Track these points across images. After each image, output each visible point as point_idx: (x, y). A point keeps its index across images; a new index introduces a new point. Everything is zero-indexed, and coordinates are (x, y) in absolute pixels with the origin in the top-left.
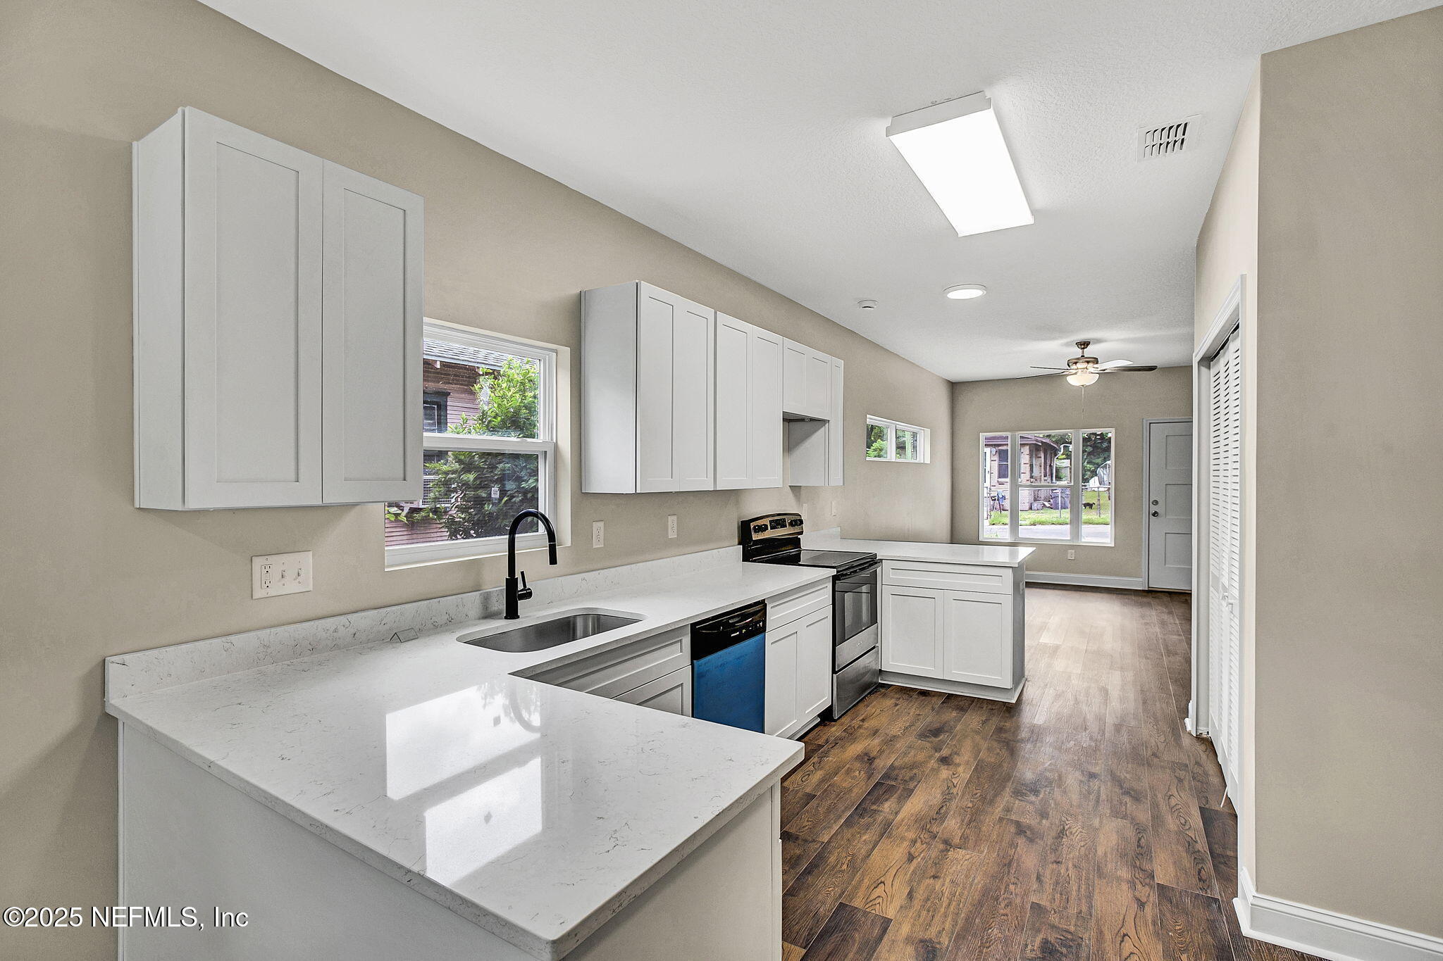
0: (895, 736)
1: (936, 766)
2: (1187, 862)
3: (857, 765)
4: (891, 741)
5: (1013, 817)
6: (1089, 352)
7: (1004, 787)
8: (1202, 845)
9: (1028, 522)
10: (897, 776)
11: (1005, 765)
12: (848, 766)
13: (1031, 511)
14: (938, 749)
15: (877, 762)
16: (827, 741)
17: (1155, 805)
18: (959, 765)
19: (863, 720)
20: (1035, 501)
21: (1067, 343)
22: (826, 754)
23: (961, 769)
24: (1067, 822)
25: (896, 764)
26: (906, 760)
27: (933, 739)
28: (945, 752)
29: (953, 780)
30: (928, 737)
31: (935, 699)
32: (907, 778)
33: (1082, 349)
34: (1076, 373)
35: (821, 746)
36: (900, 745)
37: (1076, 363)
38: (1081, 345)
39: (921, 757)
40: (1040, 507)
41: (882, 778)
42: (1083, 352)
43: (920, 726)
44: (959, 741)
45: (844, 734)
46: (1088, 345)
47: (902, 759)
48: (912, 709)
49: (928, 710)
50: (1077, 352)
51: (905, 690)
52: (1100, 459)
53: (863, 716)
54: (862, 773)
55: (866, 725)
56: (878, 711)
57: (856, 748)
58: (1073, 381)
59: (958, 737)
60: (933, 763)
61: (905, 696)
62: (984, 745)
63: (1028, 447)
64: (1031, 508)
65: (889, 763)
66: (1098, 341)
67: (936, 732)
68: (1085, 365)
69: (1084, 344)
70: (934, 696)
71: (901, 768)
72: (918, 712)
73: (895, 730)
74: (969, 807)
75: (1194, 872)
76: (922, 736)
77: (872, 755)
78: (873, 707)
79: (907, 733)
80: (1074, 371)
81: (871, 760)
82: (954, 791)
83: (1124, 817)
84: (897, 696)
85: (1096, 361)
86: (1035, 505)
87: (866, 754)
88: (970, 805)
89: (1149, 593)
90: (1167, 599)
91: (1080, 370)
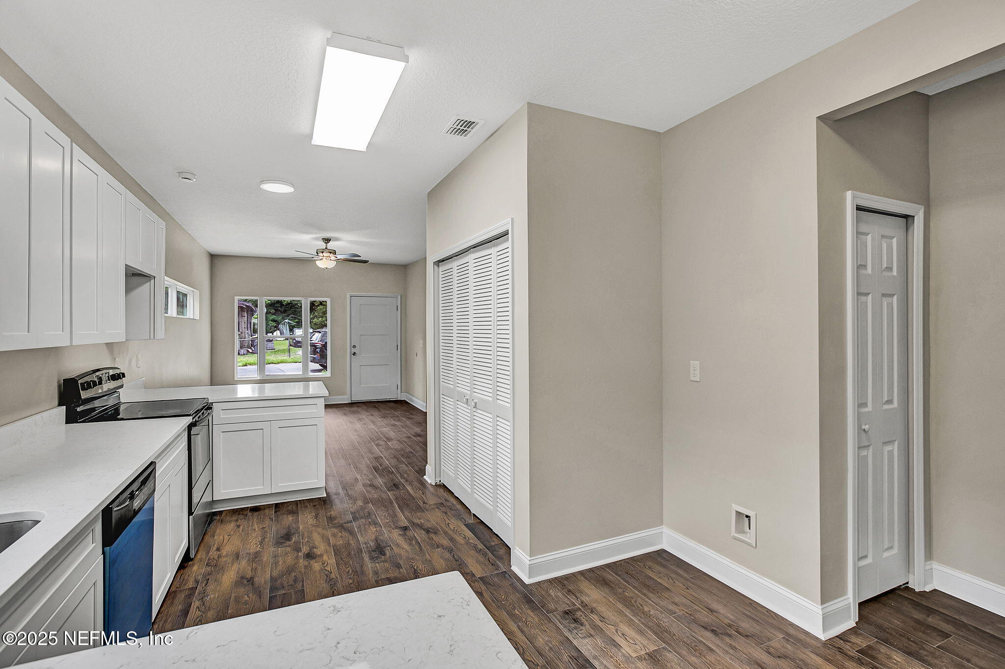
0: (256, 553)
1: (306, 563)
2: (481, 558)
3: (242, 590)
4: (256, 558)
5: (383, 577)
6: (331, 246)
7: (363, 558)
8: (480, 546)
9: (240, 364)
10: (282, 584)
11: (351, 542)
12: (233, 595)
13: (241, 356)
14: (298, 550)
15: (256, 579)
16: (197, 582)
17: (446, 533)
18: (321, 555)
19: (218, 549)
21: (318, 237)
22: (204, 593)
23: (325, 558)
24: (414, 564)
25: (275, 574)
26: (280, 568)
27: (288, 543)
28: (305, 549)
29: (326, 568)
30: (284, 542)
31: (267, 511)
32: (291, 582)
33: (325, 243)
34: (322, 259)
35: (194, 589)
36: (266, 557)
37: (323, 252)
38: (325, 240)
39: (290, 560)
40: (245, 352)
41: (271, 590)
42: (327, 246)
43: (271, 536)
44: (309, 537)
45: (209, 569)
46: (330, 241)
47: (276, 569)
48: (255, 525)
49: (267, 522)
50: (322, 245)
51: (237, 511)
53: (216, 545)
54: (251, 595)
55: (224, 553)
56: (226, 537)
57: (229, 577)
58: (321, 264)
59: (306, 535)
60: (302, 562)
61: (241, 517)
62: (329, 533)
65: (268, 576)
66: (337, 239)
67: (287, 536)
68: (328, 254)
69: (327, 240)
70: (264, 509)
71: (281, 576)
72: (261, 526)
73: (253, 546)
74: (351, 584)
75: (487, 562)
76: (278, 544)
77: (248, 576)
78: (219, 535)
79: (265, 547)
80: (321, 258)
81: (251, 580)
82: (333, 576)
83: (438, 547)
84: (234, 518)
85: (334, 252)
86: (242, 352)
87: (242, 578)
88: (351, 581)
89: (352, 404)
90: (364, 407)
91: (324, 258)
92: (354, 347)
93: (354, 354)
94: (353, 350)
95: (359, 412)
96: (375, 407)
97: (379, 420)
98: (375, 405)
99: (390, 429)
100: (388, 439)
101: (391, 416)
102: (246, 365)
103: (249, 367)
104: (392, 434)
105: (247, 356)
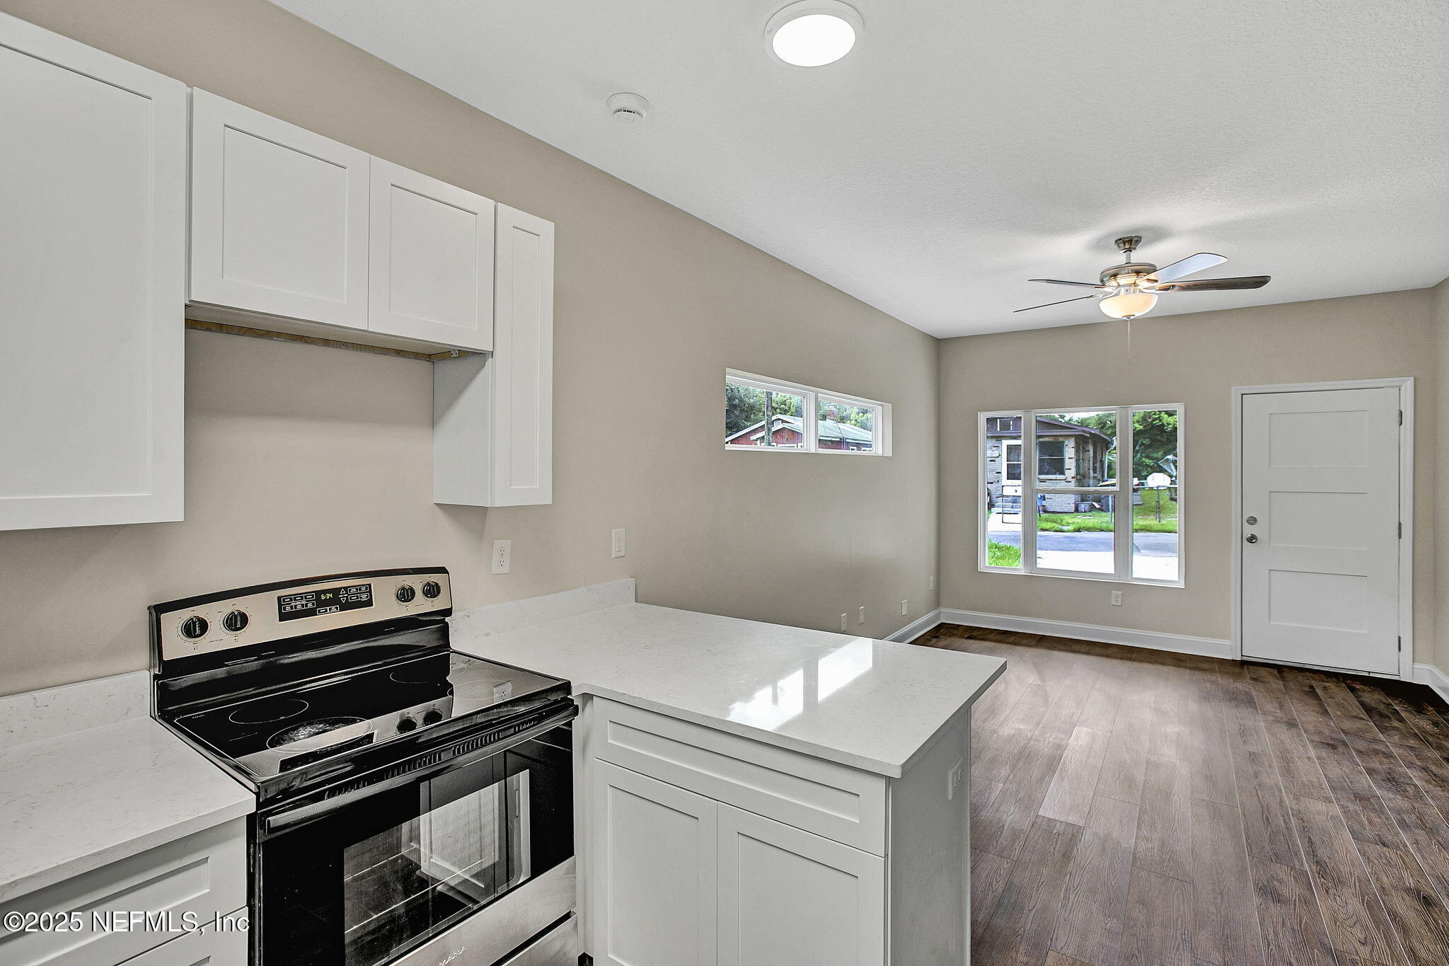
6: (1140, 255)
13: (1077, 514)
20: (1082, 501)
33: (1126, 250)
34: (1115, 295)
37: (1115, 276)
40: (1087, 508)
42: (1129, 257)
46: (1137, 243)
50: (1117, 256)
52: (1160, 453)
58: (1111, 309)
63: (1073, 439)
64: (1077, 510)
68: (1131, 279)
69: (1129, 242)
80: (1113, 292)
85: (1153, 269)
86: (1083, 507)
89: (1244, 666)
90: (1277, 684)
91: (1123, 290)
92: (1252, 521)
93: (1252, 539)
94: (1249, 530)
95: (1250, 702)
96: (1312, 692)
97: (1312, 753)
98: (1314, 683)
99: (1346, 812)
100: (1322, 869)
101: (1362, 745)
102: (1079, 530)
103: (1084, 534)
104: (1345, 849)
105: (1090, 514)
